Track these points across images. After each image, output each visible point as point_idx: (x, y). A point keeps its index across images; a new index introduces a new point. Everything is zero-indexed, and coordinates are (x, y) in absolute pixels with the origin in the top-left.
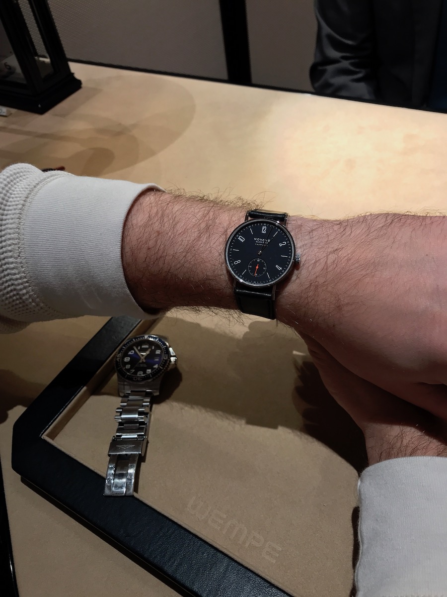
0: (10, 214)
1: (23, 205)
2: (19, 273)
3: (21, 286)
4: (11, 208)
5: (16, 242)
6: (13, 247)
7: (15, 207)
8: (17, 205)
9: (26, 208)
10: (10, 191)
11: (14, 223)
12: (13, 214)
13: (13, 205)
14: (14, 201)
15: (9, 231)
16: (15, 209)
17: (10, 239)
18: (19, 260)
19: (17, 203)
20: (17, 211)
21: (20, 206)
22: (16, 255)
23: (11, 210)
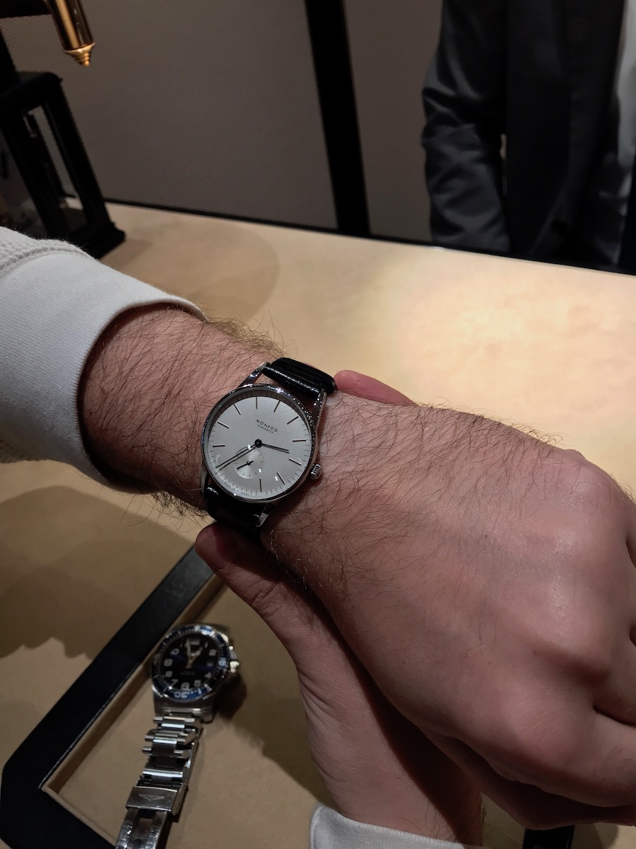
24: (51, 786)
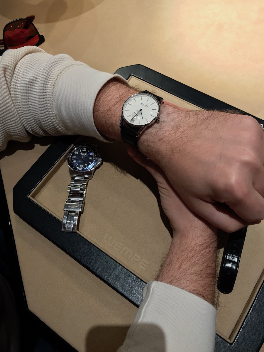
0: (50, 83)
1: (56, 79)
2: (52, 111)
3: (53, 118)
4: (51, 79)
5: (51, 96)
6: (50, 98)
7: (53, 80)
8: (53, 79)
9: (57, 81)
10: (52, 71)
11: (51, 87)
12: (51, 83)
13: (52, 78)
14: (53, 77)
15: (48, 91)
16: (52, 81)
17: (49, 95)
18: (52, 105)
19: (54, 78)
20: (53, 82)
21: (55, 80)
22: (51, 103)
23: (51, 81)
24: (32, 196)
